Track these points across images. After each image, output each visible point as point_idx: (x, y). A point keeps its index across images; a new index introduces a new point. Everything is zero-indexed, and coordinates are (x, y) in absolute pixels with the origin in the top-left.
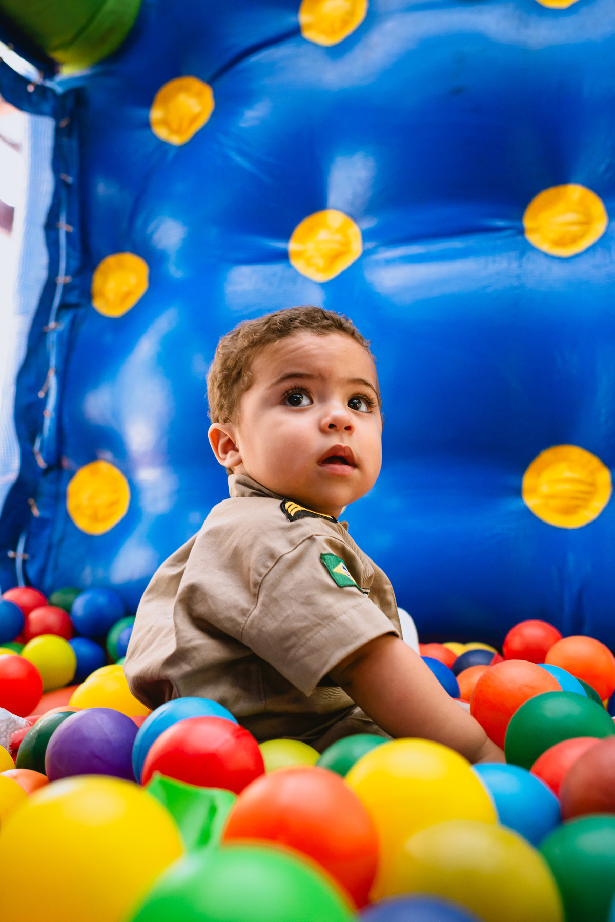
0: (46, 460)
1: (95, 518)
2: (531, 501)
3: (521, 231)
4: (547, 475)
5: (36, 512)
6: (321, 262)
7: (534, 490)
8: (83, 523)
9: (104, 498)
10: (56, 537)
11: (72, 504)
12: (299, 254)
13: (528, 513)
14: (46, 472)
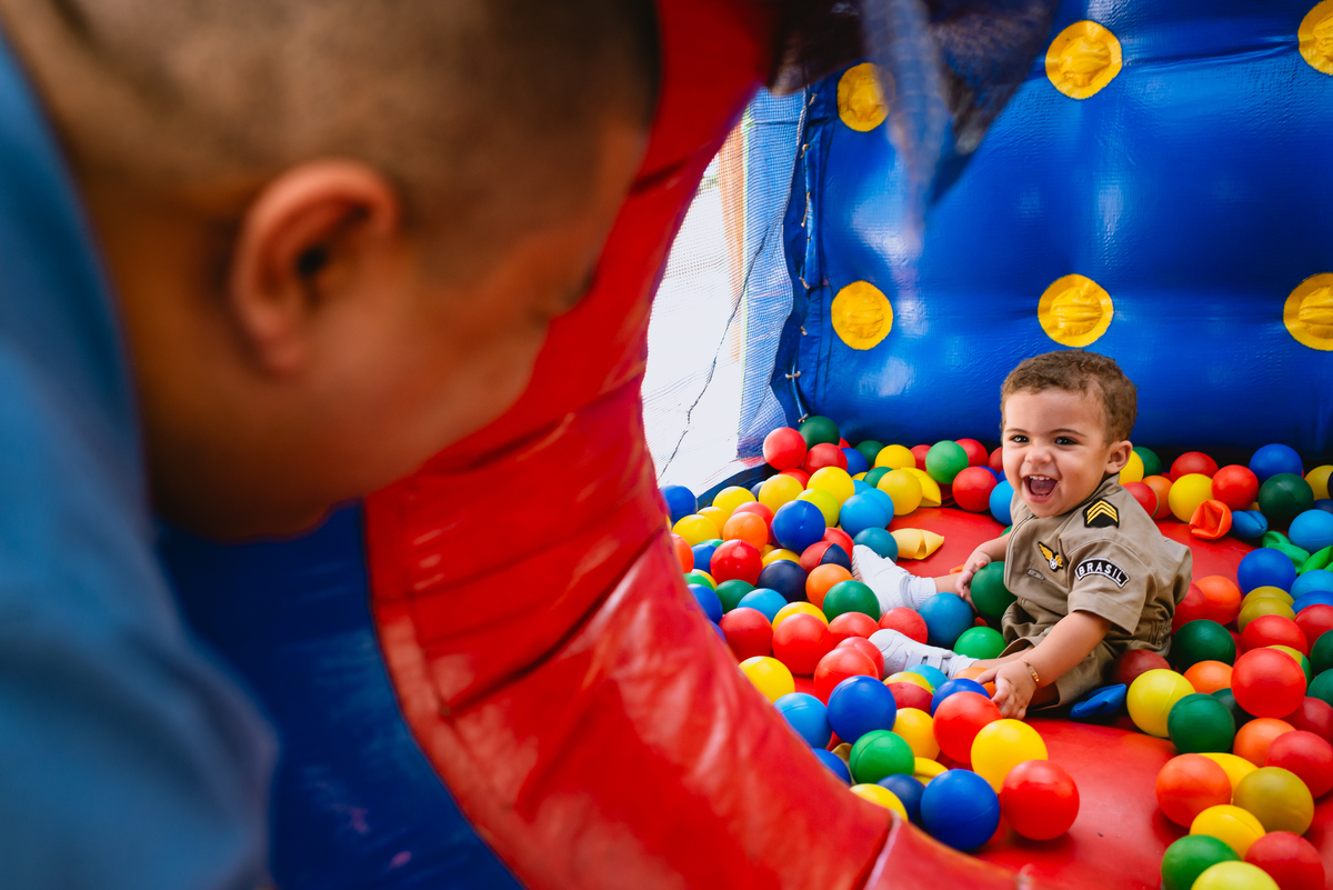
0: (809, 283)
1: (860, 334)
2: (1291, 326)
3: (1294, 47)
4: (1307, 302)
5: (805, 333)
6: (1080, 78)
7: (1295, 315)
8: (848, 339)
9: (868, 317)
10: (825, 354)
11: (836, 321)
12: (1056, 68)
13: (1288, 335)
14: (810, 292)
